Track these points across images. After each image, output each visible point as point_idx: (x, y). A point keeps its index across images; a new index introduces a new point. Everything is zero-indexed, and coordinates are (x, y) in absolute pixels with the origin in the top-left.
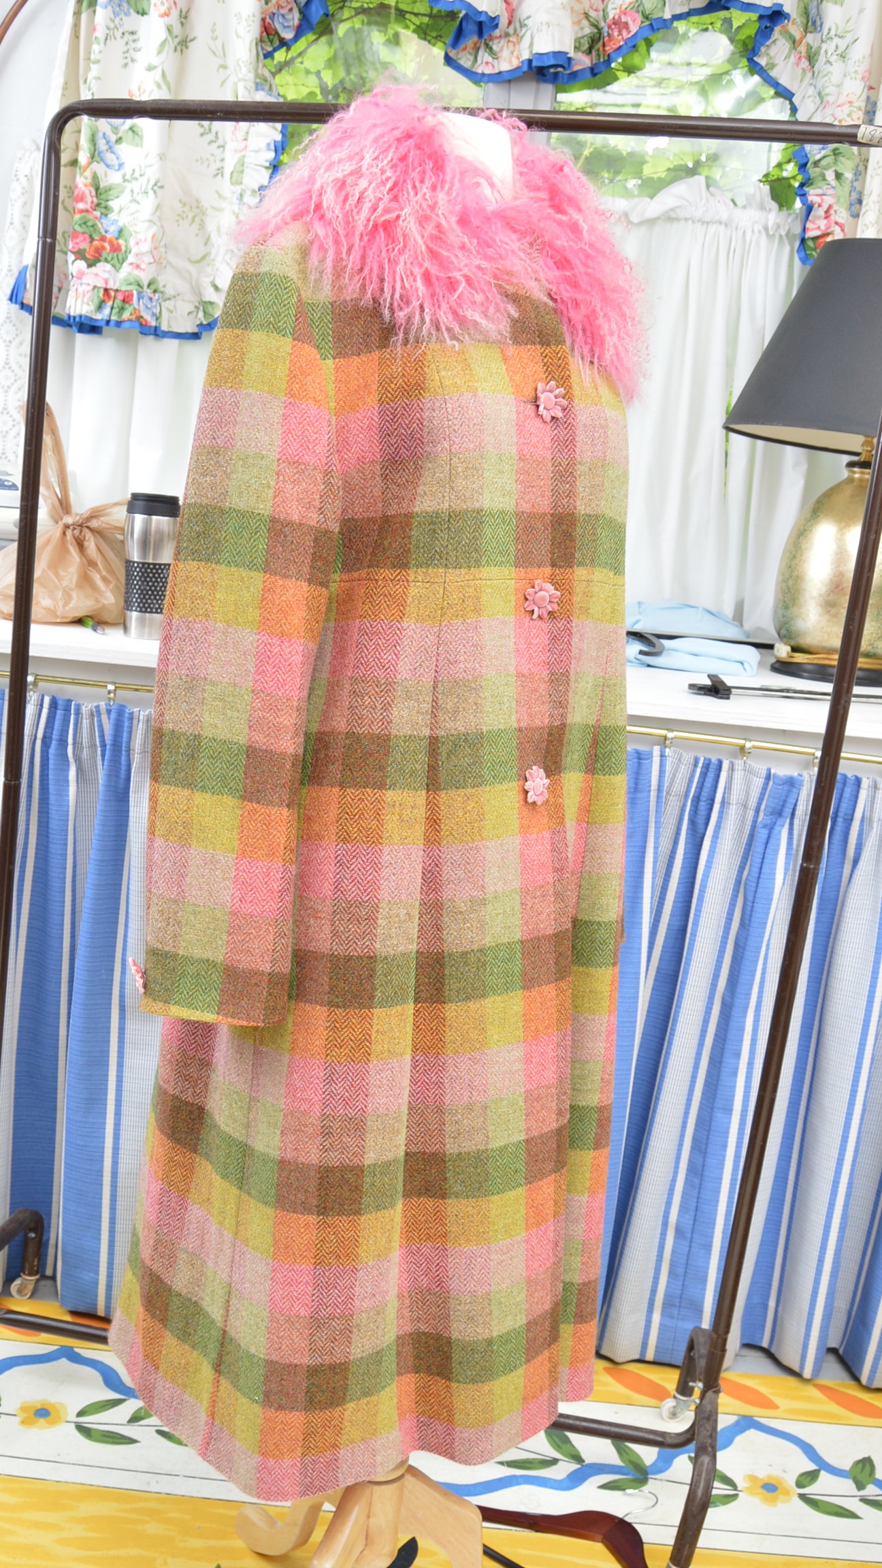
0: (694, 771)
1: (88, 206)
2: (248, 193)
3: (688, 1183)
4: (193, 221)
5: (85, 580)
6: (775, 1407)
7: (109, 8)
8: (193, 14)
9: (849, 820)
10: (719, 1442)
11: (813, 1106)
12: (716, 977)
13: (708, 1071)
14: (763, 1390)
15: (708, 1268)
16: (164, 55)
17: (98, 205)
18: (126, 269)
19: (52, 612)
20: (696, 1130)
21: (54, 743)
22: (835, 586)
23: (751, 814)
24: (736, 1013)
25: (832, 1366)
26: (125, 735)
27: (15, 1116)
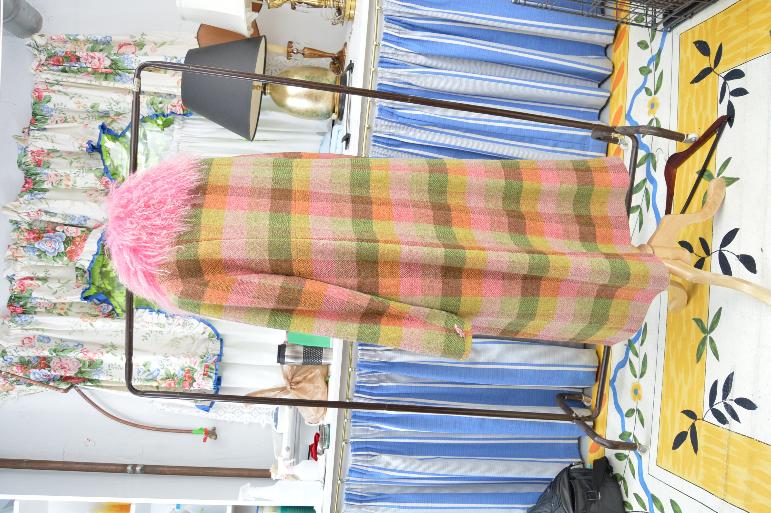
0: (377, 146)
1: (173, 382)
2: (168, 321)
3: (536, 143)
4: (179, 342)
5: (311, 381)
6: (622, 106)
7: (100, 375)
8: (103, 343)
9: (394, 87)
10: (635, 125)
11: (505, 97)
12: (456, 135)
13: (493, 137)
14: (615, 111)
15: (569, 134)
16: (117, 354)
17: (172, 378)
18: (196, 367)
19: (323, 393)
20: (515, 141)
21: (372, 391)
22: (309, 97)
23: (393, 124)
24: (469, 127)
25: (605, 85)
26: (368, 364)
27: (519, 405)
